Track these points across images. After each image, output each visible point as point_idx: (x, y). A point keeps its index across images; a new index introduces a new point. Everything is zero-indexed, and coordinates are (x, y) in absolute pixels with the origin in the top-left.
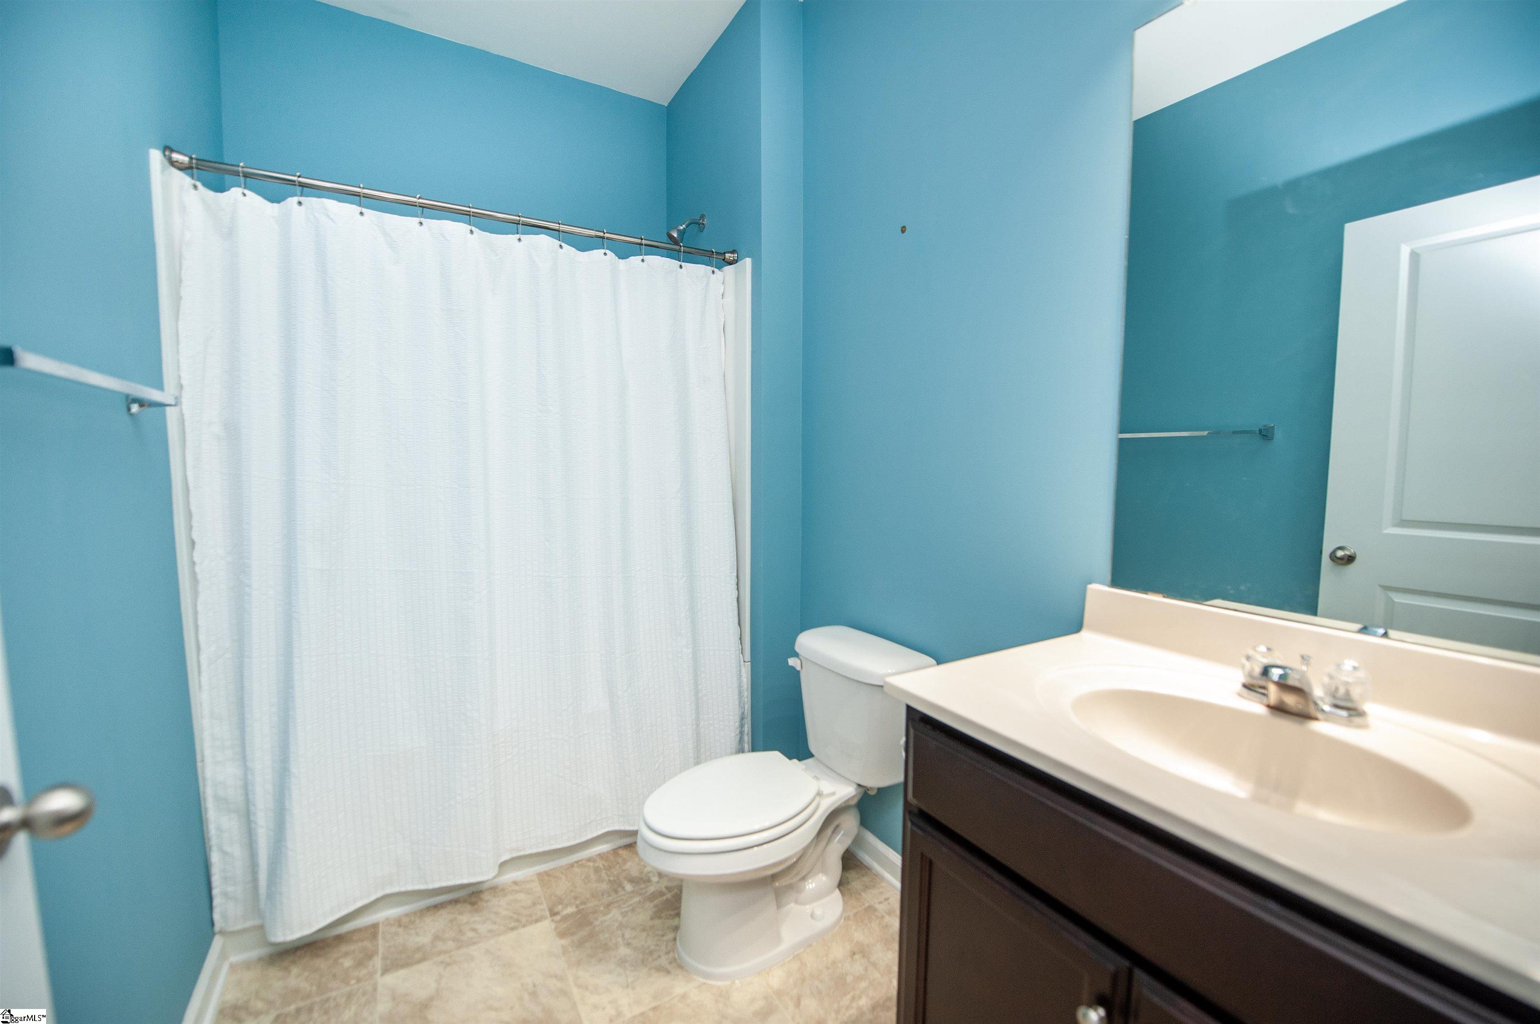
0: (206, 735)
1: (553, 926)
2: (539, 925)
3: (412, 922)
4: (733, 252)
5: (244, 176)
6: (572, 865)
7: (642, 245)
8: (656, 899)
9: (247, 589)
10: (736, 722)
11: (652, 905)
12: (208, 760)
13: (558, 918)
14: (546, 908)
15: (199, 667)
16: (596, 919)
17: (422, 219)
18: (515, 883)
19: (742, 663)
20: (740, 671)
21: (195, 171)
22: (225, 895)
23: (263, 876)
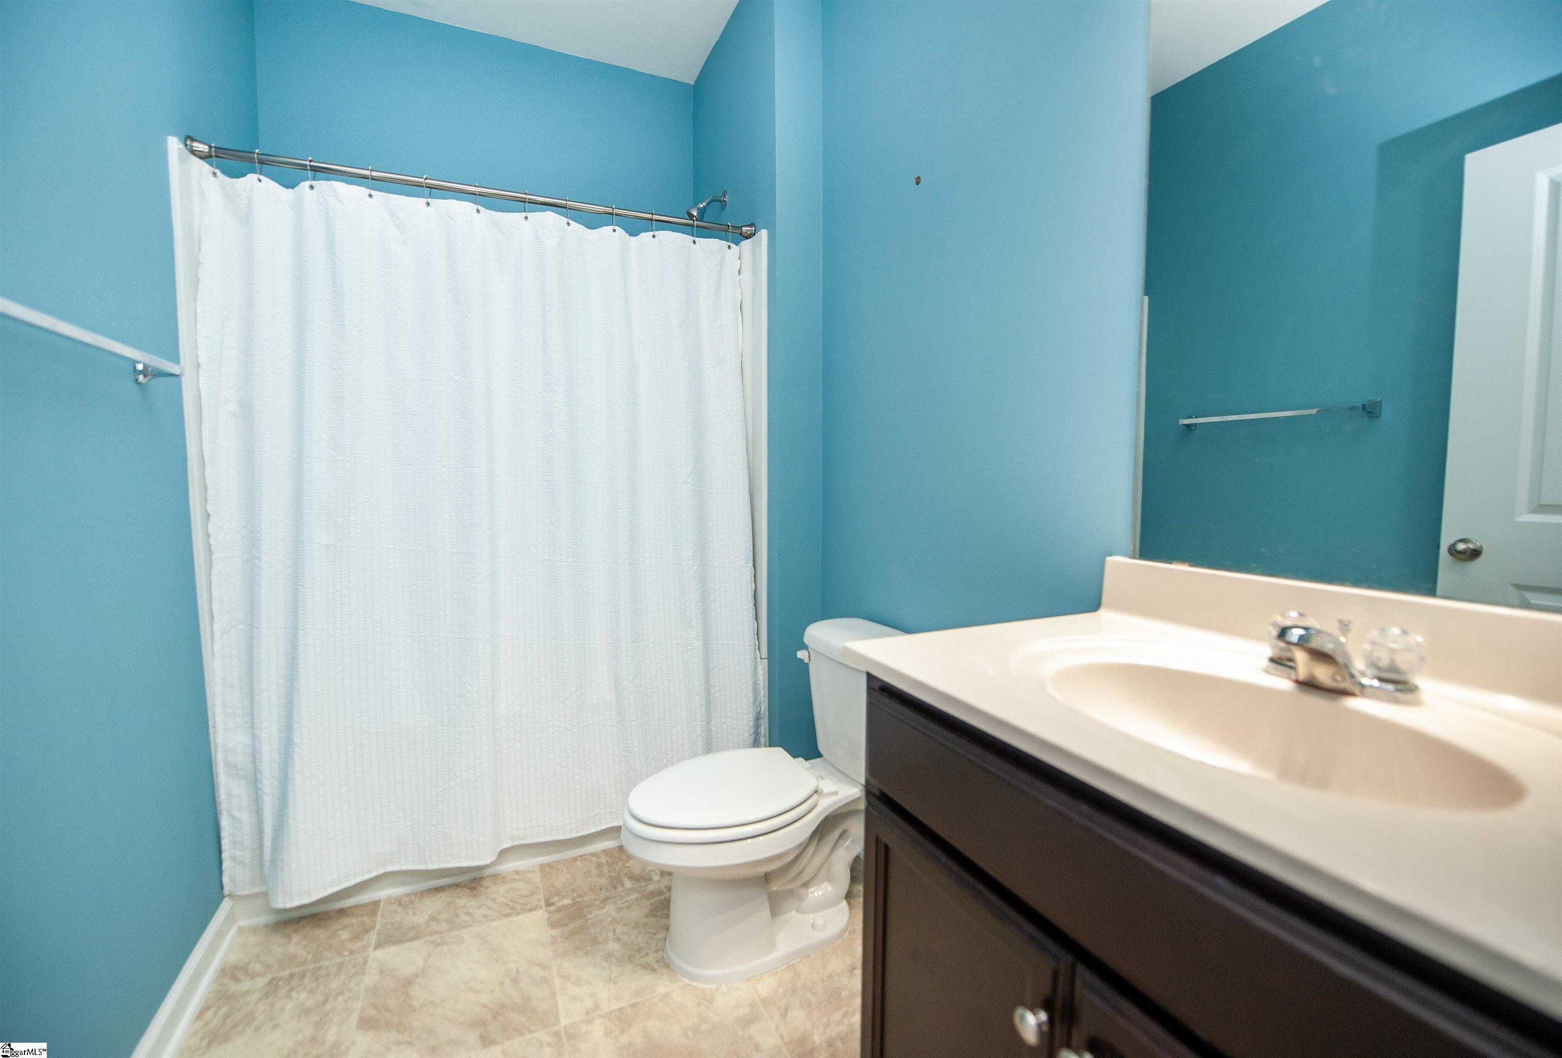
0: (218, 701)
1: (546, 916)
2: (533, 913)
3: (412, 902)
4: (751, 225)
5: (259, 163)
6: (575, 859)
7: (653, 220)
8: (653, 898)
9: (257, 562)
10: (750, 721)
11: (648, 903)
12: (220, 727)
13: (552, 908)
14: (543, 900)
15: (212, 635)
16: (590, 913)
17: (429, 199)
18: (517, 872)
19: (759, 659)
20: (756, 669)
21: (214, 159)
22: (234, 859)
23: (268, 843)
